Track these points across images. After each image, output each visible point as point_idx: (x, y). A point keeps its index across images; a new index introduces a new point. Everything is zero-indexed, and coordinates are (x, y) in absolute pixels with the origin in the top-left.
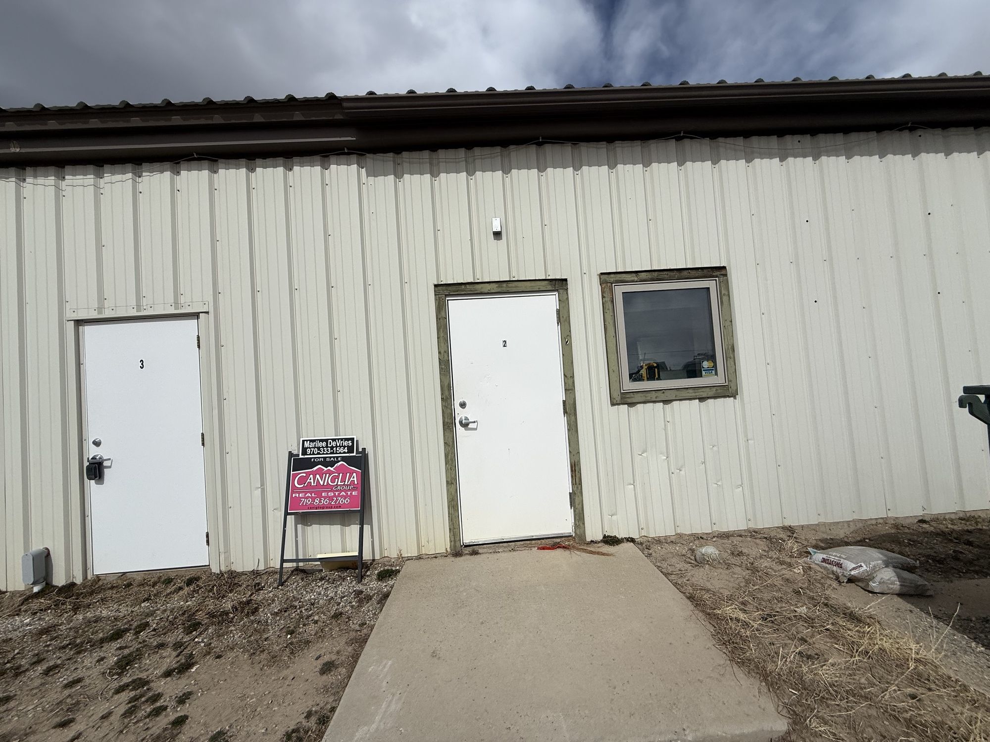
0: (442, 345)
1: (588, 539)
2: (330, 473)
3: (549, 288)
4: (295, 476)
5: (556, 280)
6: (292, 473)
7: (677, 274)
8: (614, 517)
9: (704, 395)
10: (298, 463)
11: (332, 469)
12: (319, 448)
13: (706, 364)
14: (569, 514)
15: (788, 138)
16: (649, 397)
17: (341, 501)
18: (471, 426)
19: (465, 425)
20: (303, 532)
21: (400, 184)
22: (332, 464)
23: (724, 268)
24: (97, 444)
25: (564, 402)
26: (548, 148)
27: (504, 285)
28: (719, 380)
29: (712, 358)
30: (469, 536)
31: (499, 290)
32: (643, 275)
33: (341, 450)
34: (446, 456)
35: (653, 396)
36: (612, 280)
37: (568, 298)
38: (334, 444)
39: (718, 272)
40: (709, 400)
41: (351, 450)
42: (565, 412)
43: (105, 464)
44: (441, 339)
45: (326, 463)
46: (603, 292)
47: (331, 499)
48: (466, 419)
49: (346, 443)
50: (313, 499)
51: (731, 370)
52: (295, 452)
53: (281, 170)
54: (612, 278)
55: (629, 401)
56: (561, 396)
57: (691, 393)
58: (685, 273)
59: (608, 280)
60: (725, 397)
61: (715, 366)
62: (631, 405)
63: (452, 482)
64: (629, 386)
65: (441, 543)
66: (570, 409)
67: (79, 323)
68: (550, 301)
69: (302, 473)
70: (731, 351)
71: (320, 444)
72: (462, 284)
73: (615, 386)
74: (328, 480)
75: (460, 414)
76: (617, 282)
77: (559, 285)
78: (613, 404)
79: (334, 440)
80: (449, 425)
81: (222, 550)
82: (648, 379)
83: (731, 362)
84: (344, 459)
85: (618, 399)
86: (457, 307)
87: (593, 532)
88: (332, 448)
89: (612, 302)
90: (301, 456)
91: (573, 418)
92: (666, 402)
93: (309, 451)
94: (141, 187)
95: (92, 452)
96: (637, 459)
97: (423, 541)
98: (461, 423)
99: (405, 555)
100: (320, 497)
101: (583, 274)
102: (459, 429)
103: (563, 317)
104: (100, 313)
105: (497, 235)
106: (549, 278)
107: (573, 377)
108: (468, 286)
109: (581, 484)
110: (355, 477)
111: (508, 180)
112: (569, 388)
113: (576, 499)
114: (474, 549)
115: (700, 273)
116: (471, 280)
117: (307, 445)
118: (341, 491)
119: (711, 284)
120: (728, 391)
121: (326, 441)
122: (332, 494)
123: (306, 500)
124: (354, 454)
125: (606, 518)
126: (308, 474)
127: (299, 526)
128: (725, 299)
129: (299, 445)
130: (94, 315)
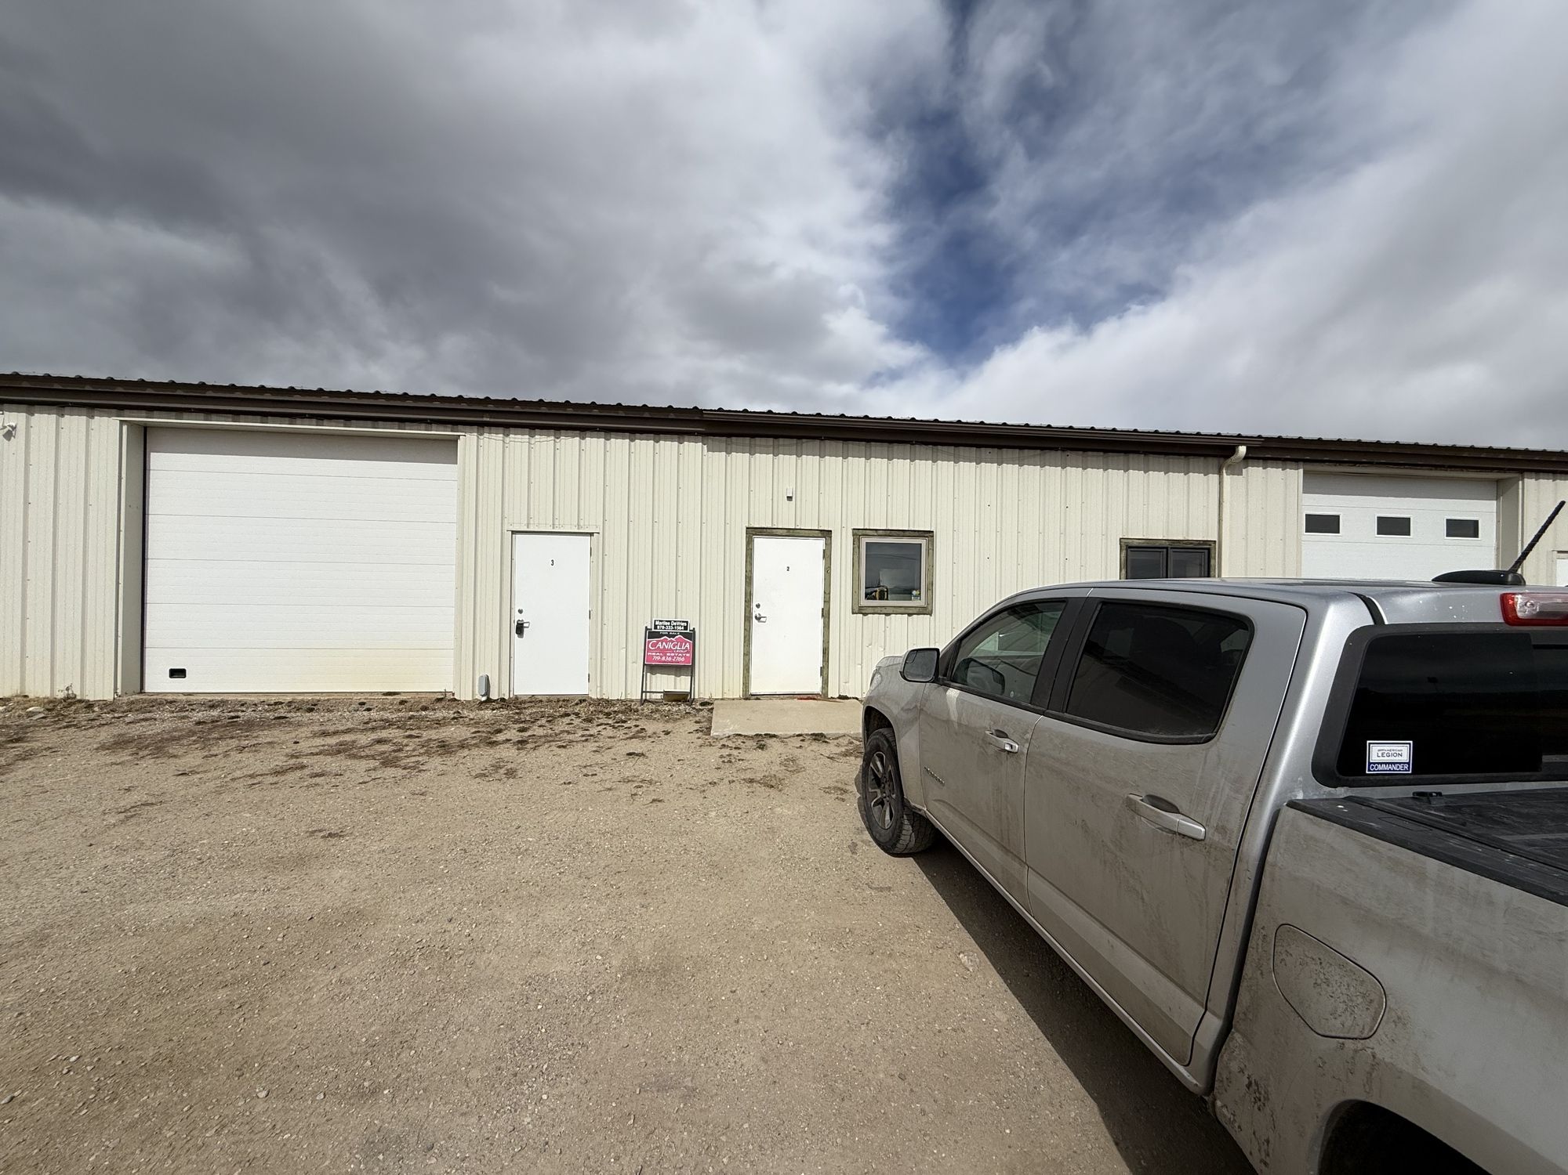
0: (748, 566)
1: (829, 697)
2: (672, 642)
3: (820, 535)
4: (649, 642)
5: (824, 530)
6: (647, 640)
7: (902, 533)
8: (847, 684)
9: (911, 612)
10: (652, 634)
11: (673, 639)
12: (665, 626)
13: (914, 592)
14: (820, 680)
15: (983, 449)
16: (876, 610)
17: (679, 659)
18: (762, 619)
19: (758, 619)
20: (651, 677)
21: (729, 458)
22: (673, 636)
23: (933, 532)
24: (520, 611)
25: (823, 609)
26: (827, 442)
27: (791, 531)
28: (921, 603)
29: (919, 589)
30: (753, 690)
31: (788, 534)
32: (880, 533)
33: (680, 628)
34: (745, 637)
35: (878, 610)
36: (860, 534)
37: (831, 543)
38: (675, 624)
39: (928, 534)
40: (915, 616)
41: (686, 628)
42: (823, 616)
43: (525, 625)
44: (748, 563)
45: (669, 635)
46: (854, 541)
47: (673, 657)
48: (759, 615)
49: (683, 624)
50: (661, 657)
51: (930, 598)
52: (649, 627)
53: (652, 442)
54: (860, 532)
55: (864, 612)
56: (821, 605)
57: (902, 610)
58: (907, 533)
59: (858, 534)
60: (924, 614)
61: (920, 594)
62: (865, 614)
63: (747, 654)
64: (864, 602)
65: (738, 693)
66: (826, 614)
67: (513, 532)
68: (820, 543)
69: (654, 640)
70: (931, 586)
71: (666, 623)
72: (764, 528)
73: (856, 601)
74: (671, 645)
75: (756, 612)
76: (864, 535)
77: (826, 534)
78: (853, 613)
79: (675, 621)
80: (748, 618)
81: (599, 685)
82: (880, 599)
83: (930, 592)
84: (681, 634)
85: (856, 610)
86: (759, 542)
87: (833, 692)
88: (674, 626)
89: (859, 548)
90: (653, 630)
91: (827, 619)
92: (887, 614)
93: (658, 627)
94: (558, 446)
95: (517, 617)
96: (865, 648)
97: (726, 690)
98: (756, 617)
99: (714, 697)
100: (666, 656)
101: (842, 527)
102: (754, 621)
103: (827, 555)
104: (528, 527)
105: (790, 498)
106: (820, 528)
107: (830, 594)
108: (768, 530)
109: (828, 662)
110: (688, 645)
111: (799, 461)
112: (827, 601)
113: (824, 671)
114: (757, 697)
115: (917, 534)
116: (770, 526)
117: (657, 623)
118: (679, 653)
119: (923, 542)
120: (926, 611)
121: (670, 621)
122: (673, 654)
123: (657, 658)
124: (688, 631)
125: (842, 684)
126: (658, 642)
127: (648, 674)
128: (931, 551)
129: (651, 623)
130: (525, 529)
